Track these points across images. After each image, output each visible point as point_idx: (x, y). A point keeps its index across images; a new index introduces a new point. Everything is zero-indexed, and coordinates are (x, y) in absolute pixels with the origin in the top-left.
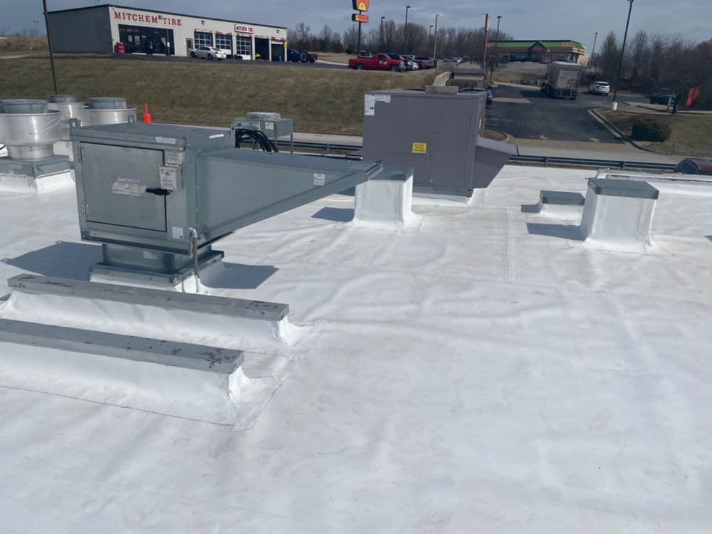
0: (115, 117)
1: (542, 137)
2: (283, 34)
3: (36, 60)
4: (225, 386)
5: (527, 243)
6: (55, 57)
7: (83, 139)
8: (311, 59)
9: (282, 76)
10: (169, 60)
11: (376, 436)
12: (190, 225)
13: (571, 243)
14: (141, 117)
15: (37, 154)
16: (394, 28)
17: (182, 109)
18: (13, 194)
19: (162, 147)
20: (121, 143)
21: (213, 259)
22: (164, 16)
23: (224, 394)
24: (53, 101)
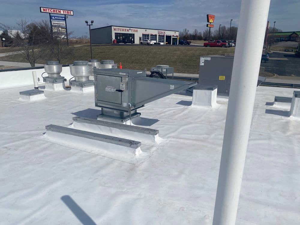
0: (110, 67)
1: (292, 75)
2: (177, 34)
3: (86, 47)
4: (134, 153)
5: (263, 117)
6: (92, 46)
7: (97, 73)
8: (188, 43)
9: (175, 50)
10: (132, 45)
11: (181, 172)
12: (129, 102)
13: (283, 117)
14: (118, 67)
15: (84, 80)
16: (225, 29)
17: (136, 64)
18: (75, 93)
19: (121, 76)
20: (109, 75)
21: (137, 115)
22: (131, 29)
23: (134, 155)
24: (90, 62)
